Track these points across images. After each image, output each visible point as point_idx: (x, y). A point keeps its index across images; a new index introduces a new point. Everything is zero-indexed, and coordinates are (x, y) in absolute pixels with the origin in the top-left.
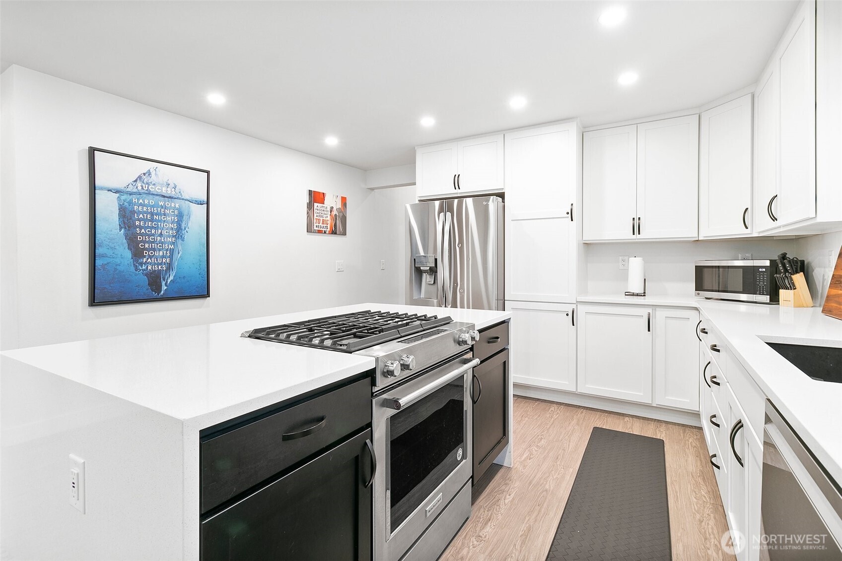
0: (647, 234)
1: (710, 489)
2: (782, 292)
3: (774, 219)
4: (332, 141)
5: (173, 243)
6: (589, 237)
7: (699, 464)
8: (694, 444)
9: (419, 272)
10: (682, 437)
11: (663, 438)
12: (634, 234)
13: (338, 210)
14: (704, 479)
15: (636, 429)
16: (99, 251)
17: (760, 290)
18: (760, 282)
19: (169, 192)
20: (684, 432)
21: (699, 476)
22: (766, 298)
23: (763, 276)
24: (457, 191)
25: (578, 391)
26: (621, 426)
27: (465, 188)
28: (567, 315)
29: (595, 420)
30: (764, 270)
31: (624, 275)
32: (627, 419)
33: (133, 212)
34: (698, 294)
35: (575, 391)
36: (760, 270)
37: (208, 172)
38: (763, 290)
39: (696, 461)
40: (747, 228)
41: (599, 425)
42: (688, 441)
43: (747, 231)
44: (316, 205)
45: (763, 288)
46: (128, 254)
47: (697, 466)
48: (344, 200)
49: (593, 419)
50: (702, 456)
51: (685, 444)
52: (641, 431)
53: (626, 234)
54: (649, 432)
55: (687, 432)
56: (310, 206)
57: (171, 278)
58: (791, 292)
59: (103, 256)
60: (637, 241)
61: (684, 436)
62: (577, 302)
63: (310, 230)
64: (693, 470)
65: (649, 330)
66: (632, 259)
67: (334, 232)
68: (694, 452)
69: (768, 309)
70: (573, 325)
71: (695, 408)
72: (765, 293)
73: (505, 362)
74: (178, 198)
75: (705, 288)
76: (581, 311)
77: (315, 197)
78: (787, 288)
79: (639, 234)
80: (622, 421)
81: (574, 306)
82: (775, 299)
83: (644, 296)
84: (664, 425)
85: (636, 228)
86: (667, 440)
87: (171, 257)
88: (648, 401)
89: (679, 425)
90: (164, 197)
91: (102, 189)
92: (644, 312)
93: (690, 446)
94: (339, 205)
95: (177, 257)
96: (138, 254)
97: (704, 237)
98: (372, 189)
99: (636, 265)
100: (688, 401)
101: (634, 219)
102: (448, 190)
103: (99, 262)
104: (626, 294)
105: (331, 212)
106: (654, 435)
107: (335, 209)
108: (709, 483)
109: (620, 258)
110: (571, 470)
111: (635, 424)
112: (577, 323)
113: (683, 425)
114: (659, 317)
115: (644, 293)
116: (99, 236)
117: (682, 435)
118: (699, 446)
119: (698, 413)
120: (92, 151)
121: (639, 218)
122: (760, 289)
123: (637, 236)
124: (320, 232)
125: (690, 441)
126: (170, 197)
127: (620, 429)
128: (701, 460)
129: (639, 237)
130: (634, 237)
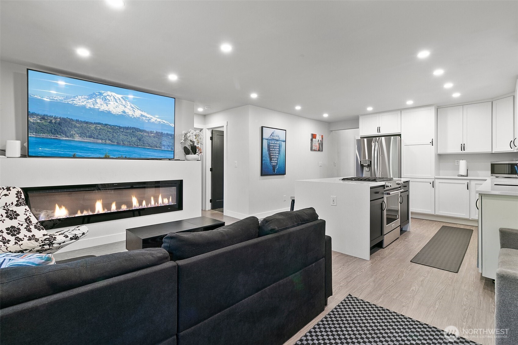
0: (468, 150)
4: (326, 115)
5: (278, 156)
6: (441, 151)
9: (362, 166)
11: (472, 229)
12: (462, 150)
13: (320, 141)
15: (462, 227)
16: (264, 158)
19: (277, 138)
24: (379, 133)
25: (436, 214)
27: (383, 132)
28: (430, 183)
29: (443, 224)
31: (457, 168)
32: (457, 225)
33: (270, 146)
34: (492, 175)
35: (434, 214)
37: (286, 130)
41: (445, 225)
43: (511, 150)
44: (314, 139)
46: (269, 160)
48: (322, 136)
52: (464, 227)
53: (458, 151)
54: (468, 228)
56: (312, 140)
57: (277, 168)
59: (264, 160)
62: (435, 178)
63: (311, 150)
65: (468, 189)
66: (461, 161)
67: (319, 150)
70: (433, 187)
73: (408, 195)
74: (279, 140)
75: (495, 173)
76: (437, 181)
77: (314, 136)
79: (464, 150)
80: (455, 225)
81: (434, 180)
85: (463, 148)
86: (475, 230)
87: (277, 160)
88: (467, 217)
90: (276, 140)
91: (264, 139)
92: (466, 182)
94: (321, 139)
95: (279, 160)
96: (271, 160)
97: (494, 152)
98: (332, 131)
99: (463, 164)
101: (462, 144)
102: (375, 133)
103: (263, 162)
104: (458, 175)
105: (318, 142)
107: (319, 140)
109: (456, 160)
110: (433, 233)
112: (435, 187)
114: (473, 183)
115: (467, 175)
116: (264, 154)
120: (262, 127)
121: (464, 144)
123: (463, 151)
124: (315, 150)
126: (278, 140)
129: (464, 152)
130: (462, 152)
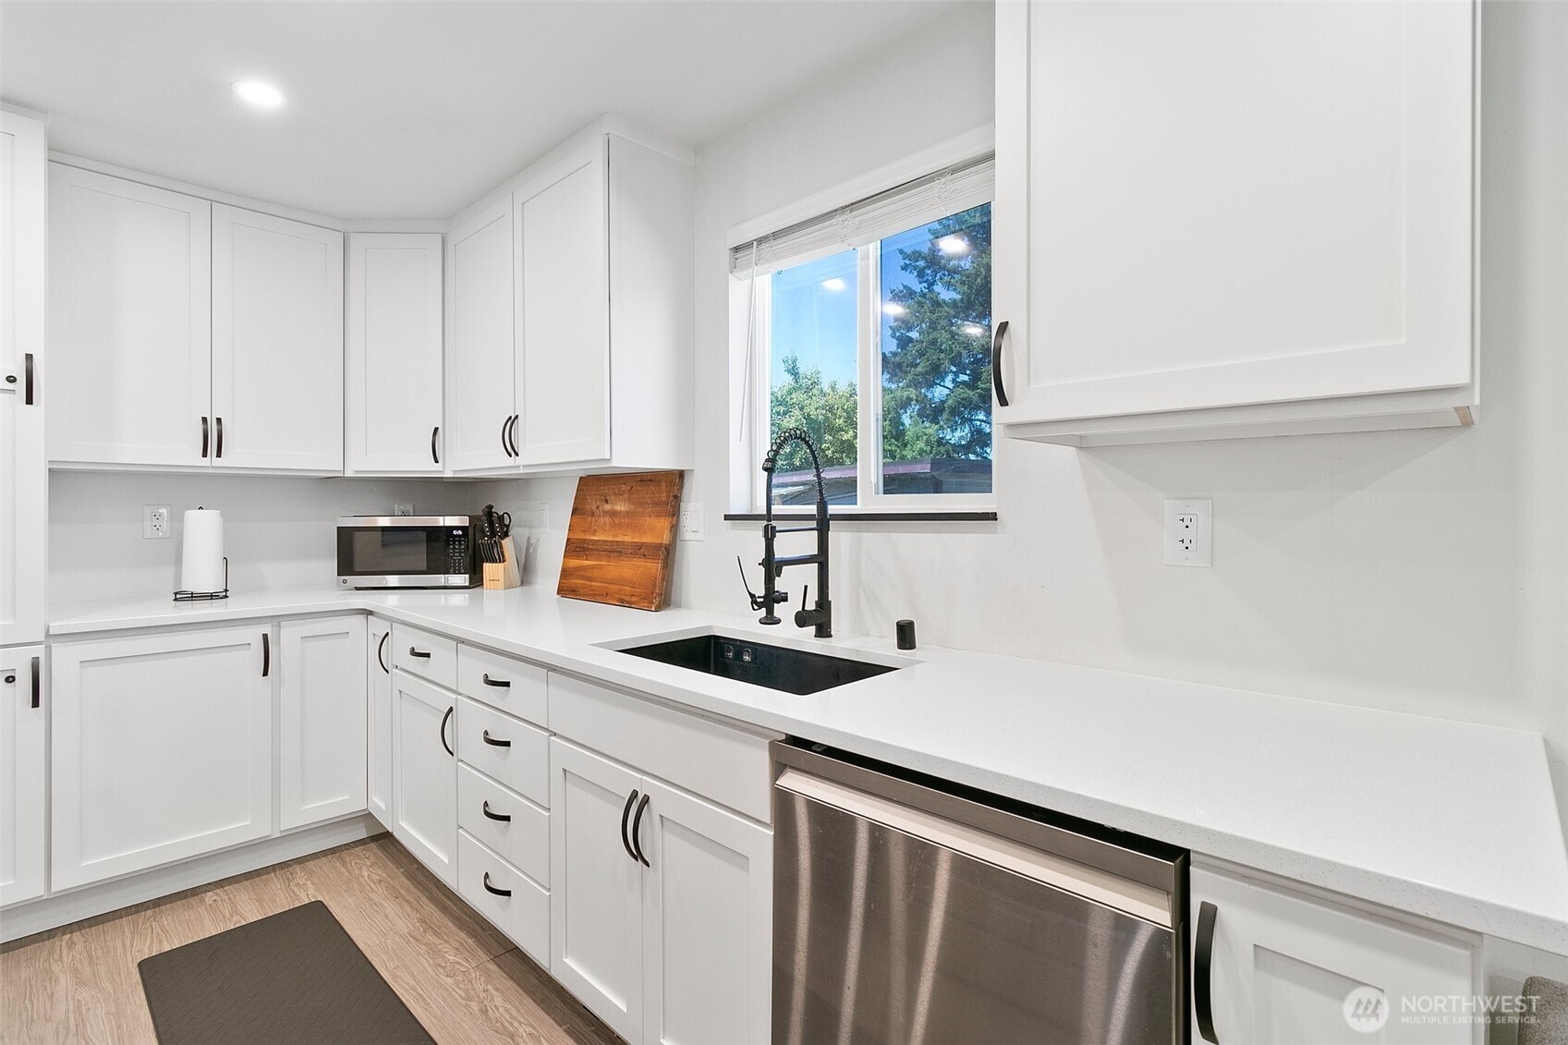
0: (238, 456)
1: (456, 944)
2: (487, 566)
3: (512, 451)
7: (406, 906)
8: (375, 878)
10: (347, 874)
11: (314, 897)
12: (205, 455)
14: (436, 933)
15: (248, 909)
17: (454, 567)
18: (454, 553)
20: (344, 863)
21: (425, 931)
22: (462, 579)
23: (460, 543)
25: (55, 889)
26: (207, 921)
28: (11, 679)
29: (128, 943)
30: (460, 532)
32: (209, 897)
34: (345, 582)
35: (42, 894)
36: (455, 532)
38: (459, 567)
39: (402, 907)
40: (437, 461)
41: (149, 948)
42: (362, 877)
43: (438, 467)
45: (459, 564)
47: (408, 915)
49: (119, 945)
50: (403, 892)
51: (360, 885)
52: (262, 907)
53: (187, 454)
54: (281, 899)
55: (347, 859)
58: (502, 565)
60: (210, 471)
61: (348, 870)
62: (49, 635)
64: (407, 927)
65: (266, 674)
66: (193, 516)
68: (385, 892)
69: (467, 596)
70: (36, 705)
71: (359, 806)
72: (463, 571)
75: (358, 570)
76: (64, 659)
78: (494, 561)
79: (219, 455)
80: (201, 910)
81: (40, 651)
82: (477, 581)
83: (226, 597)
84: (297, 868)
85: (212, 438)
86: (326, 896)
89: (324, 853)
92: (248, 636)
93: (372, 885)
97: (356, 472)
99: (203, 528)
100: (348, 797)
101: (204, 420)
104: (178, 596)
106: (293, 901)
108: (446, 935)
109: (148, 509)
111: (238, 897)
112: (50, 698)
113: (333, 851)
114: (288, 642)
115: (226, 589)
117: (343, 870)
118: (384, 875)
119: (367, 812)
121: (219, 420)
122: (455, 564)
123: (212, 460)
125: (365, 873)
127: (211, 929)
128: (407, 901)
129: (217, 462)
130: (206, 461)
